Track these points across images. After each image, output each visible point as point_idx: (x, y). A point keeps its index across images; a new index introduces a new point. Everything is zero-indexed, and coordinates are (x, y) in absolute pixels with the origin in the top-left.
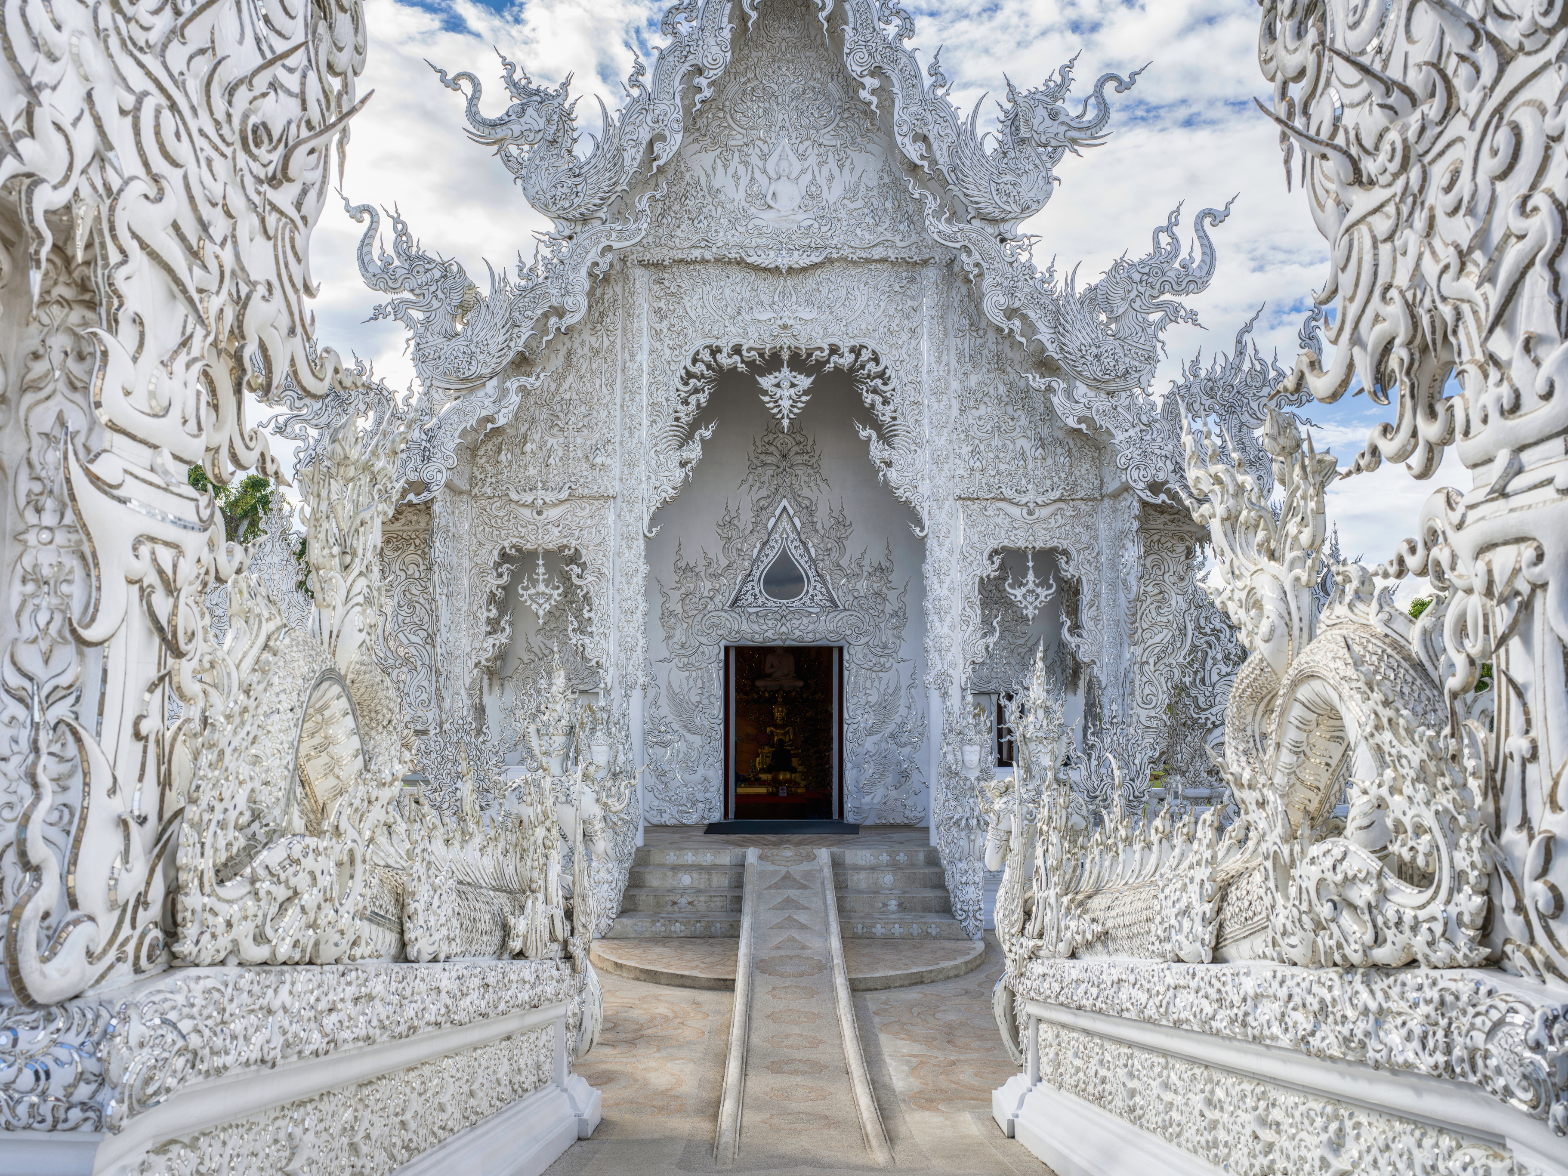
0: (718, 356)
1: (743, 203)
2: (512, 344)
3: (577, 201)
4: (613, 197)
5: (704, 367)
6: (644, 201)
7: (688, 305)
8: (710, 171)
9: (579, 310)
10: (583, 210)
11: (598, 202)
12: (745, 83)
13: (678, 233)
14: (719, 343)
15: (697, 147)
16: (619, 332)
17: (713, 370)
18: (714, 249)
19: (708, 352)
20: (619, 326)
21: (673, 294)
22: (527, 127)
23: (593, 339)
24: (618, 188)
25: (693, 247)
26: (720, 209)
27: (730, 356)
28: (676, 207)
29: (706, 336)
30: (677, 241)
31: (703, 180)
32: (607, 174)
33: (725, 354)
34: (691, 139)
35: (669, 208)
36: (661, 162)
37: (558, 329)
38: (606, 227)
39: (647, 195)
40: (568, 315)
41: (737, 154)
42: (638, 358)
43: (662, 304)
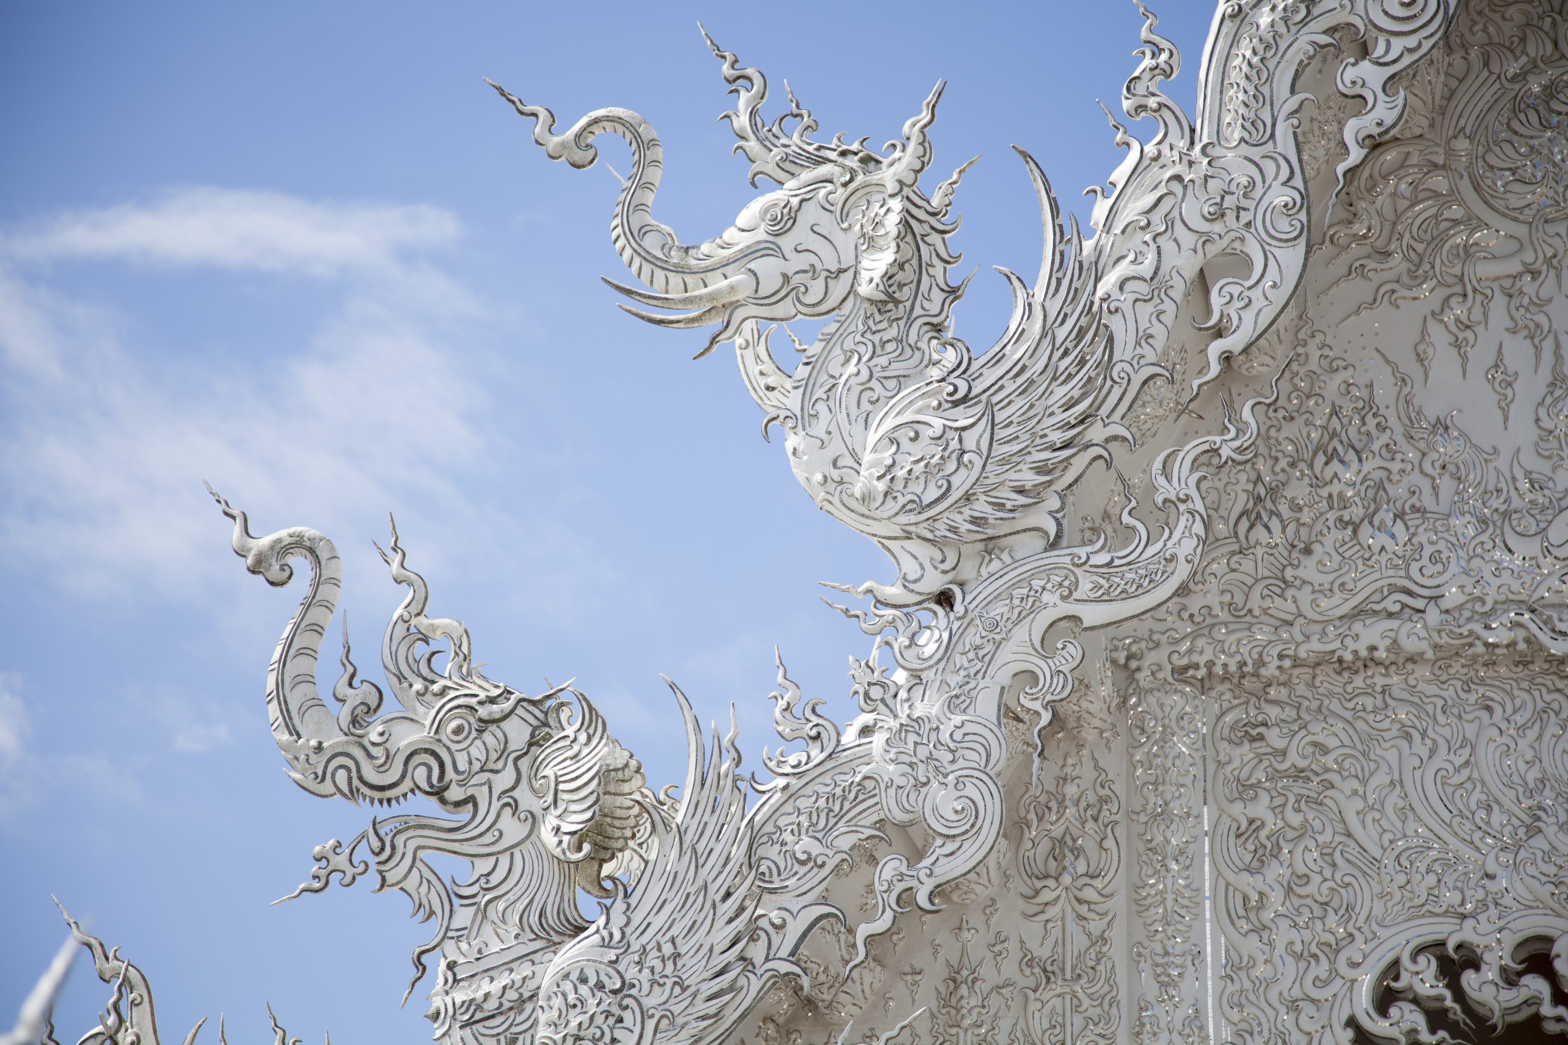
0: (1469, 979)
1: (1530, 460)
2: (757, 952)
3: (962, 481)
4: (1079, 464)
5: (1417, 1019)
6: (1182, 466)
7: (1352, 807)
8: (1410, 367)
9: (974, 829)
10: (981, 507)
11: (1029, 478)
12: (1522, 76)
13: (1308, 569)
14: (1468, 933)
15: (1359, 289)
16: (1119, 904)
17: (1454, 1030)
18: (1433, 616)
19: (1428, 966)
20: (1119, 884)
21: (1299, 774)
22: (803, 261)
23: (1032, 931)
24: (1096, 433)
25: (1358, 613)
26: (1446, 485)
27: (1510, 979)
28: (1299, 490)
29: (1420, 912)
30: (1305, 596)
31: (1385, 394)
32: (1060, 392)
33: (1490, 974)
34: (1340, 266)
35: (1273, 492)
36: (1234, 342)
37: (906, 898)
38: (1061, 557)
39: (1192, 449)
40: (939, 848)
41: (1499, 302)
42: (1188, 987)
43: (1260, 809)
